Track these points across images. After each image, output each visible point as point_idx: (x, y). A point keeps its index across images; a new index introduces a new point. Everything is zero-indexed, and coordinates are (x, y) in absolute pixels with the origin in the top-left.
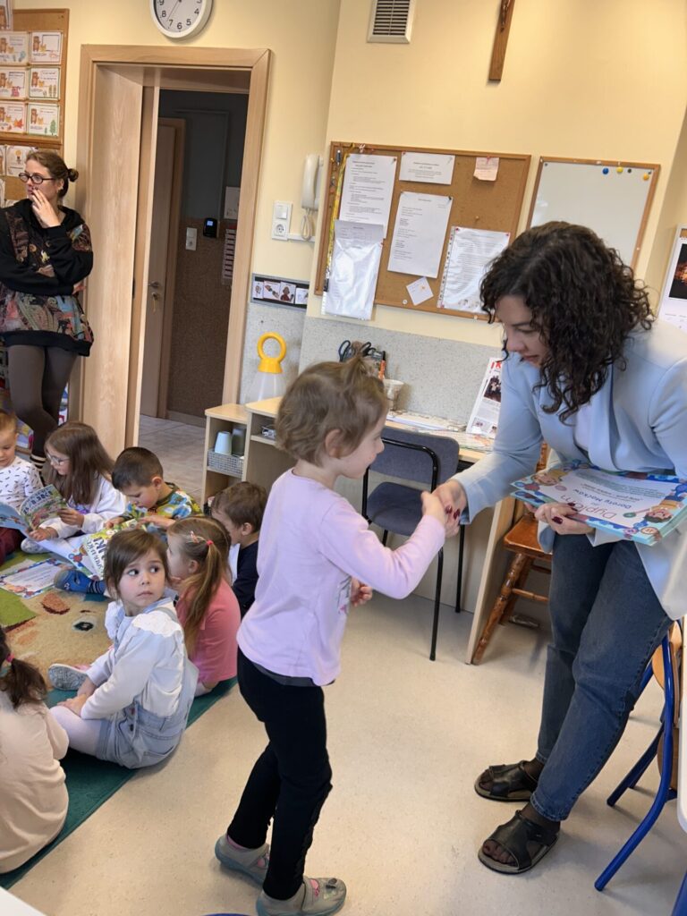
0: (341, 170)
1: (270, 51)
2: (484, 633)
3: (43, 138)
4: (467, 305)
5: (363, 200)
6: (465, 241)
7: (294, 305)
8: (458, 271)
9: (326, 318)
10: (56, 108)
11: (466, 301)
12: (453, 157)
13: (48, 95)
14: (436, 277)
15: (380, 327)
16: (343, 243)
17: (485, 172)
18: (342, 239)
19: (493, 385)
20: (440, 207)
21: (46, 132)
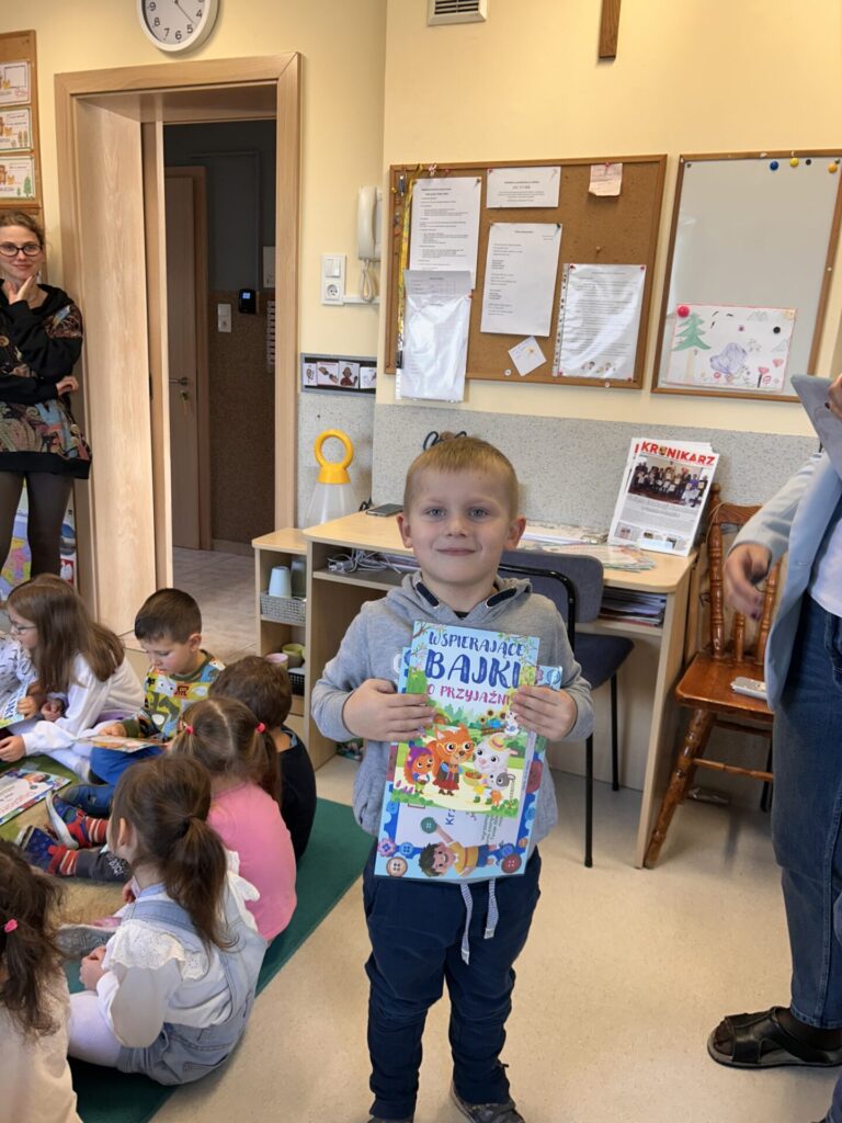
0: (407, 203)
1: (300, 55)
2: (657, 823)
3: (15, 202)
4: (594, 369)
5: (440, 240)
6: (584, 282)
7: (359, 390)
8: (577, 324)
9: (402, 403)
10: (29, 161)
11: (592, 363)
12: (559, 169)
13: (18, 146)
14: (547, 334)
15: (476, 409)
16: (417, 301)
17: (606, 184)
18: (416, 296)
19: (640, 475)
20: (547, 238)
21: (19, 193)
